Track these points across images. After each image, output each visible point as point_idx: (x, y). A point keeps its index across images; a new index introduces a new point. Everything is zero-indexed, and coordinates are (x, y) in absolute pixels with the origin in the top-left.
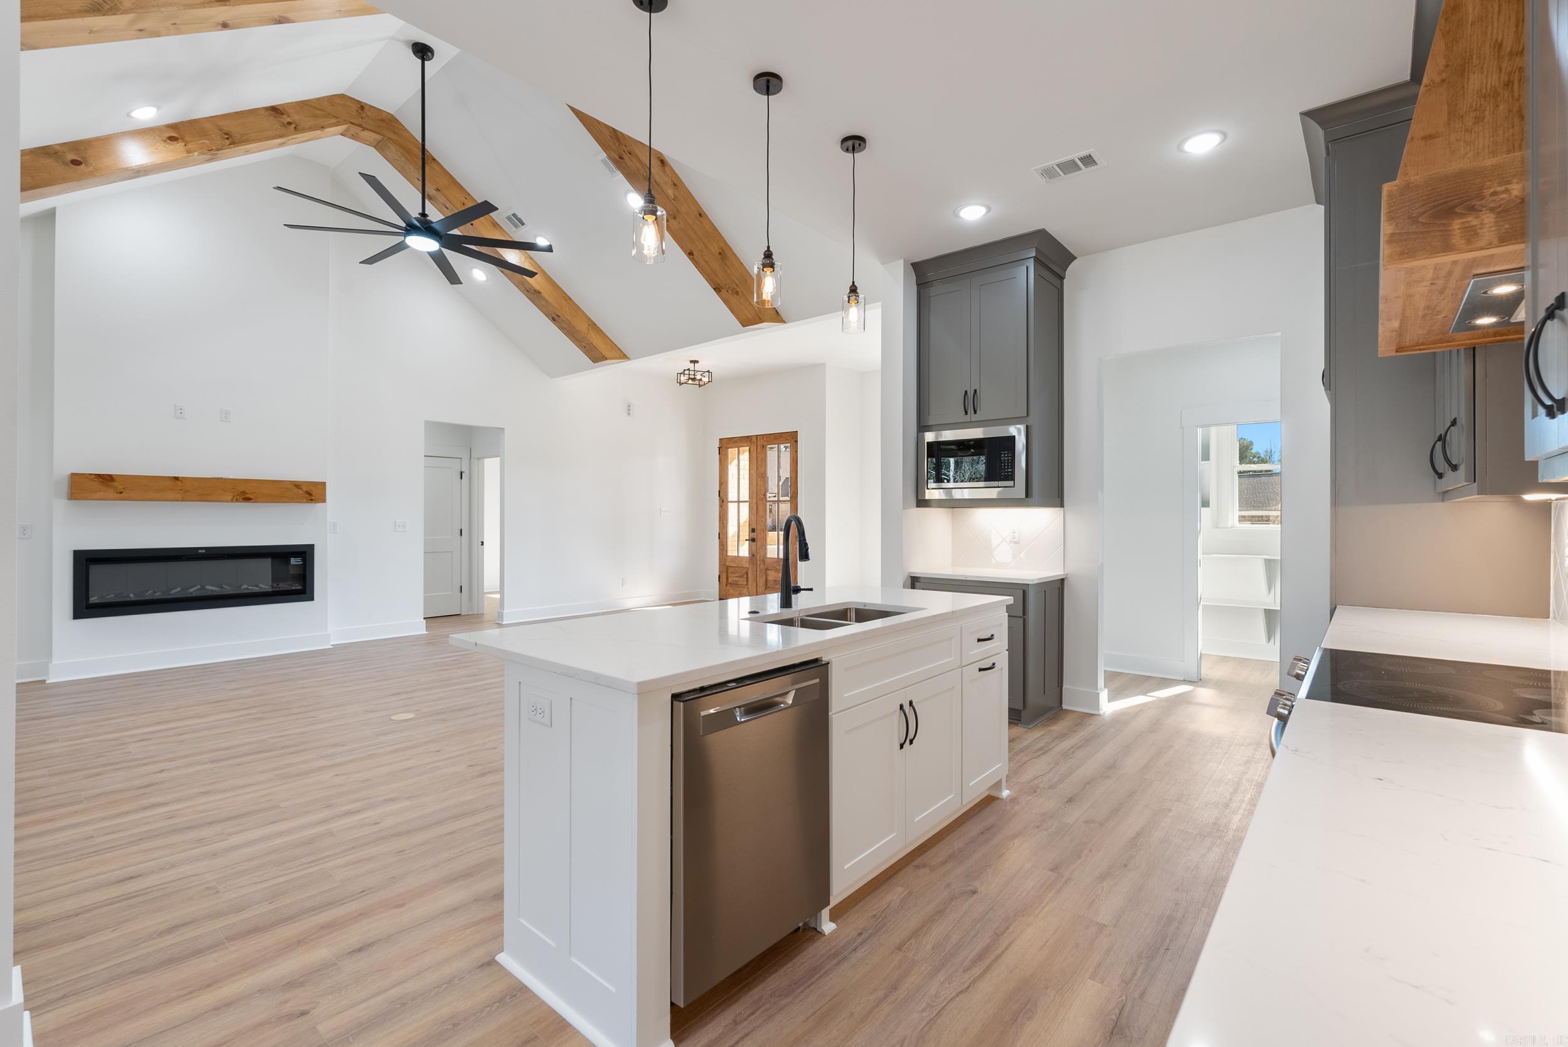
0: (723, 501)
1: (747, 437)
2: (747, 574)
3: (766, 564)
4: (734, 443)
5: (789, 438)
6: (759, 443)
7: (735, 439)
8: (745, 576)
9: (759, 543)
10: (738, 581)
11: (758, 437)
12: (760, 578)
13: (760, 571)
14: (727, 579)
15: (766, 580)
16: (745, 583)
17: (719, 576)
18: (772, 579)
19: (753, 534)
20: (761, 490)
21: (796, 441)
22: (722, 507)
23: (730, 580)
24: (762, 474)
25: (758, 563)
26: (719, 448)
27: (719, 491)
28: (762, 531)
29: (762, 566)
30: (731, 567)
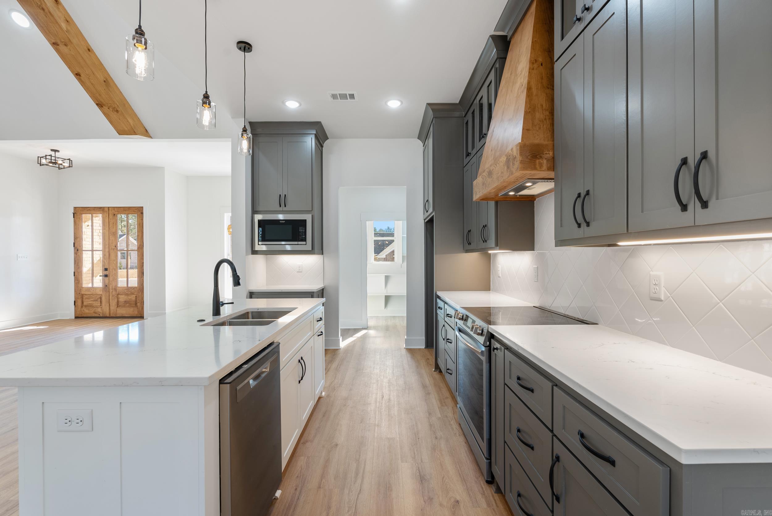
0: (78, 250)
1: (100, 208)
2: (101, 298)
3: (117, 291)
4: (88, 211)
5: (136, 211)
6: (110, 212)
7: (89, 208)
8: (99, 300)
9: (111, 278)
10: (93, 304)
11: (110, 208)
12: (112, 300)
13: (112, 296)
14: (82, 303)
15: (118, 302)
16: (99, 304)
17: (75, 301)
18: (123, 300)
19: (106, 271)
20: (112, 243)
21: (142, 213)
22: (76, 254)
23: (85, 303)
24: (113, 233)
25: (111, 291)
26: (74, 214)
27: (74, 243)
28: (114, 271)
29: (114, 293)
30: (85, 294)
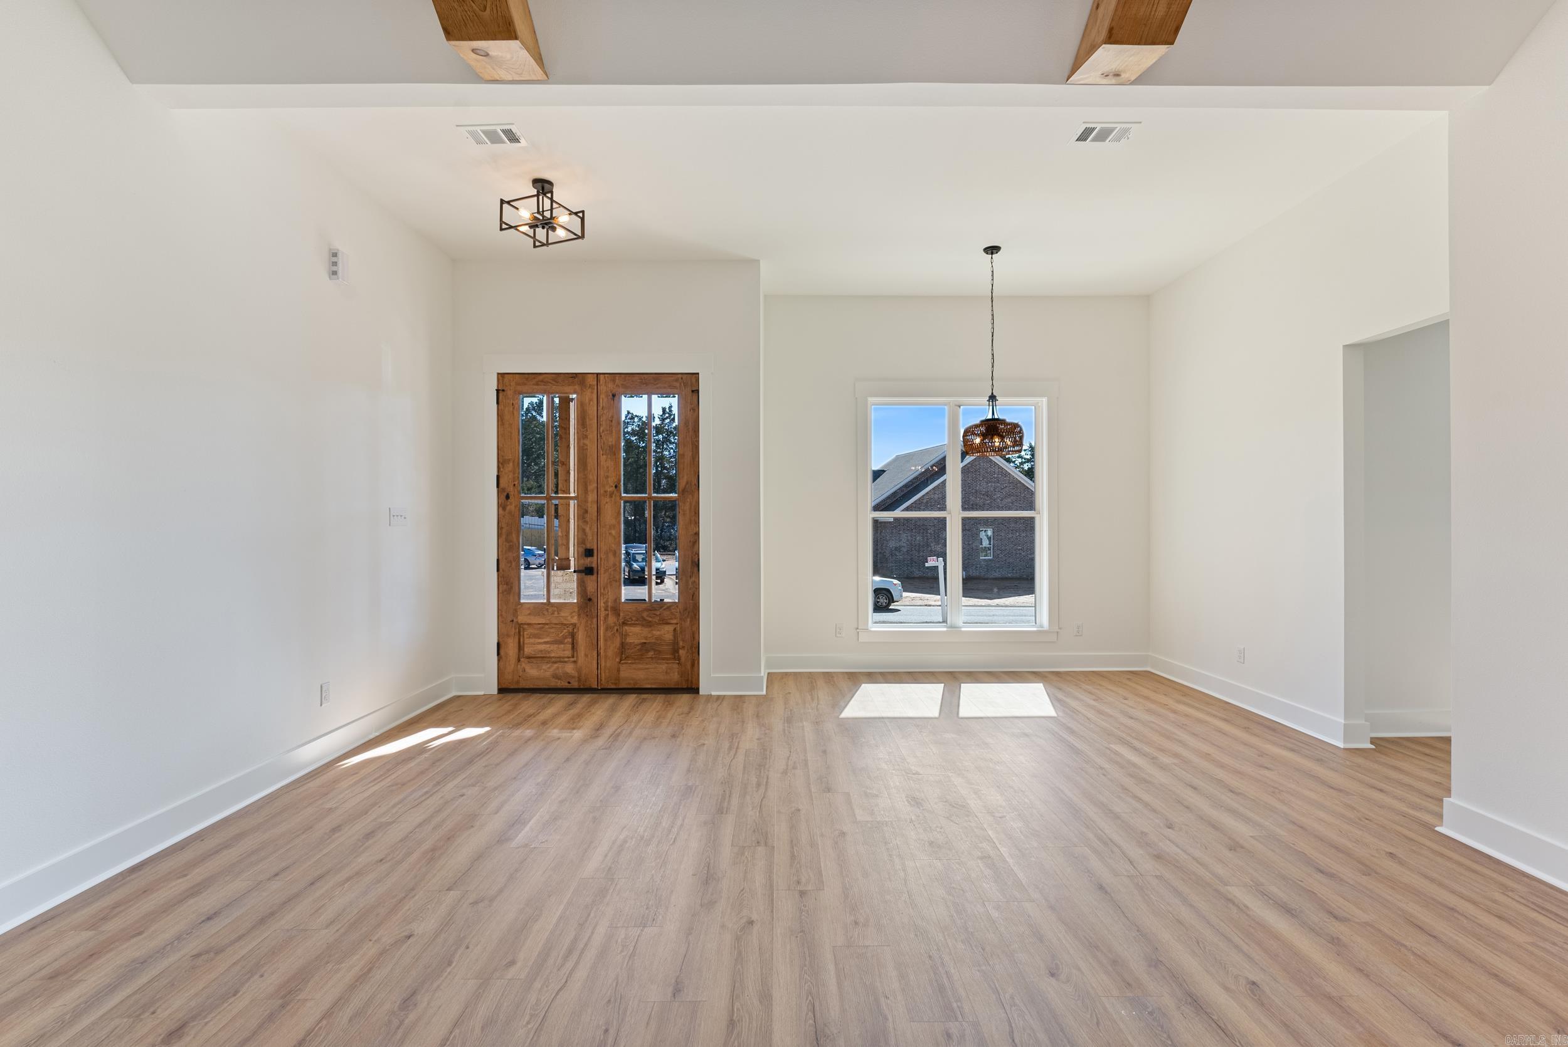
0: (508, 497)
1: (575, 376)
2: (573, 635)
3: (621, 614)
4: (537, 385)
5: (678, 385)
6: (602, 388)
7: (541, 377)
8: (570, 640)
9: (603, 577)
10: (549, 652)
11: (602, 377)
12: (606, 640)
13: (607, 629)
14: (520, 648)
15: (623, 645)
16: (568, 653)
17: (498, 644)
18: (637, 641)
19: (589, 559)
20: (607, 477)
21: (696, 392)
22: (504, 509)
23: (528, 650)
24: (611, 447)
25: (602, 614)
26: (498, 391)
27: (498, 477)
28: (611, 556)
29: (612, 619)
30: (528, 624)
